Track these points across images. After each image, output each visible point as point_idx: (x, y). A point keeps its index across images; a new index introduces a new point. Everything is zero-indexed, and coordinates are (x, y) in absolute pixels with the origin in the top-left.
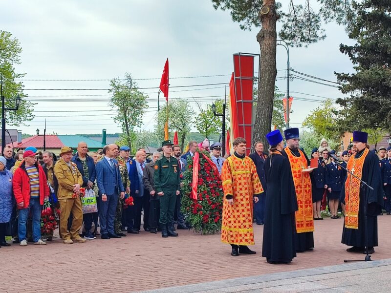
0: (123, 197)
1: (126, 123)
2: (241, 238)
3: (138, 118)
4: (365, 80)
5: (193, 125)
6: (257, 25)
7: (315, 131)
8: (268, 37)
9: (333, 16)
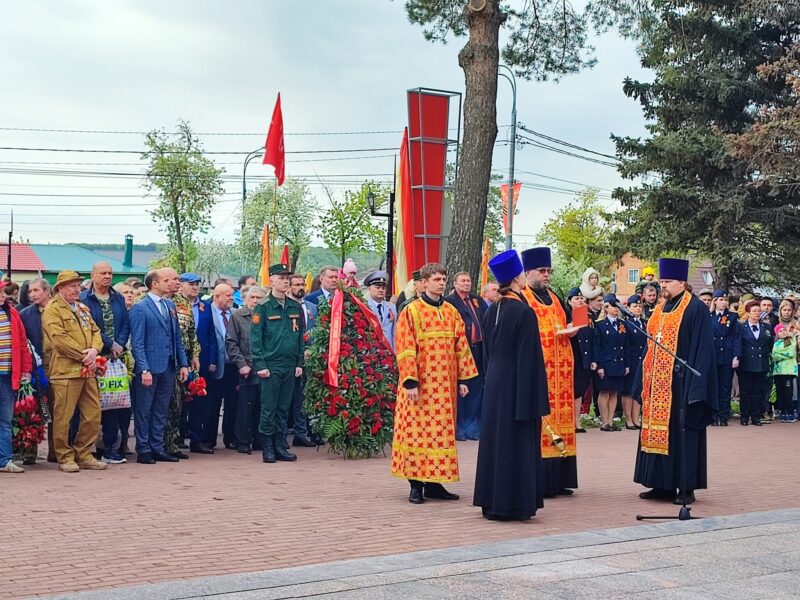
0: (186, 378)
1: (178, 223)
2: (432, 468)
3: (201, 214)
4: (671, 153)
5: (316, 232)
6: (458, 32)
7: (560, 250)
8: (481, 59)
9: (612, 20)
